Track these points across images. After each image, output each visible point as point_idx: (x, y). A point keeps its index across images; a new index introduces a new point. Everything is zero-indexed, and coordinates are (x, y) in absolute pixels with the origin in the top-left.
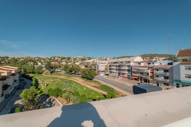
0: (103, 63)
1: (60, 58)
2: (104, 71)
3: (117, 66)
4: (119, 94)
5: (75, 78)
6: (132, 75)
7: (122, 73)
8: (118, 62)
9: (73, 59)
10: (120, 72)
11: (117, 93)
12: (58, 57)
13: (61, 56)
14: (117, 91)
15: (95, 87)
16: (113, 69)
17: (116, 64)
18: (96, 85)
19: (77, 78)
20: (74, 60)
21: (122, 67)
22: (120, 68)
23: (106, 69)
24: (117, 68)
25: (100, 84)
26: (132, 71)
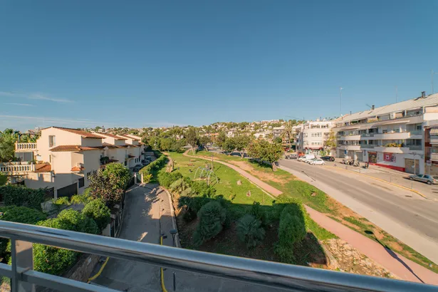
0: (318, 127)
1: (226, 125)
2: (322, 149)
3: (365, 130)
4: (340, 211)
5: (235, 162)
6: (427, 158)
7: (385, 154)
8: (369, 120)
9: (253, 126)
10: (376, 149)
11: (331, 208)
12: (224, 123)
13: (228, 122)
14: (333, 202)
15: (271, 183)
16: (352, 142)
17: (360, 127)
18: (276, 180)
19: (241, 163)
20: (255, 129)
21: (385, 132)
22: (376, 137)
23: (326, 144)
24: (364, 139)
25: (290, 179)
26: (428, 144)
